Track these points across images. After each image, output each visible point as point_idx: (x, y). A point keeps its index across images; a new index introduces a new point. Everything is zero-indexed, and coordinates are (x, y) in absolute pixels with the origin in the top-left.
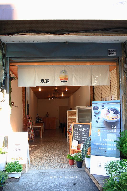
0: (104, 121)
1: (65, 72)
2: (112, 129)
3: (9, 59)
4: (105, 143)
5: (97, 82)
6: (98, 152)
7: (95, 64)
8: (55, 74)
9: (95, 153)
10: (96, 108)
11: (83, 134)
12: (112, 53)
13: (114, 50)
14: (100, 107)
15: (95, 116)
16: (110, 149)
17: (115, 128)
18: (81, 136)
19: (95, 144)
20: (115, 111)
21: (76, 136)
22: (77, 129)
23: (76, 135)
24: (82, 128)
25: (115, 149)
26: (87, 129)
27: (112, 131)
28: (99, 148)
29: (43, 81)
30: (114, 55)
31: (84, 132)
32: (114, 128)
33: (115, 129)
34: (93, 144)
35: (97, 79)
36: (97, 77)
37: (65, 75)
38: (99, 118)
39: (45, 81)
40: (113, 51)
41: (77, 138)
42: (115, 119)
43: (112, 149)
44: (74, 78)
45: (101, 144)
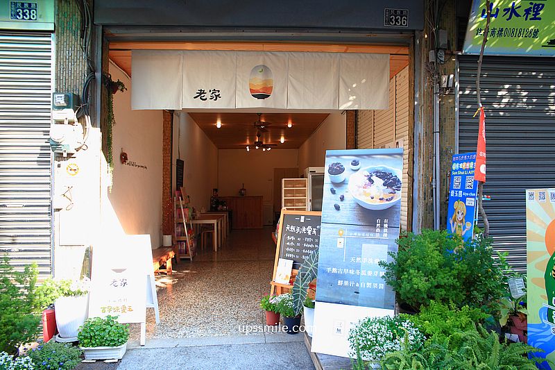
0: (355, 205)
1: (265, 69)
2: (378, 230)
3: (103, 30)
4: (355, 270)
5: (354, 100)
6: (336, 292)
7: (351, 49)
8: (238, 77)
9: (329, 296)
10: (336, 170)
11: (306, 242)
12: (396, 20)
13: (402, 12)
14: (347, 165)
15: (333, 192)
16: (369, 285)
17: (386, 226)
18: (302, 248)
19: (329, 269)
20: (389, 179)
21: (290, 247)
22: (293, 228)
23: (288, 244)
24: (306, 224)
25: (382, 286)
26: (318, 227)
27: (378, 235)
28: (340, 283)
29: (202, 95)
30: (401, 25)
31: (309, 237)
32: (382, 227)
33: (385, 230)
34: (325, 272)
35: (353, 92)
36: (354, 86)
37: (265, 80)
38: (342, 199)
39: (208, 95)
40: (399, 12)
41: (290, 252)
42: (387, 200)
43: (375, 286)
44: (290, 88)
45: (346, 271)
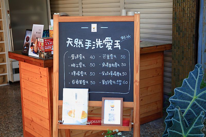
11: (106, 61)
22: (78, 42)
23: (73, 65)
24: (101, 35)
26: (122, 38)
31: (109, 52)
41: (79, 78)
